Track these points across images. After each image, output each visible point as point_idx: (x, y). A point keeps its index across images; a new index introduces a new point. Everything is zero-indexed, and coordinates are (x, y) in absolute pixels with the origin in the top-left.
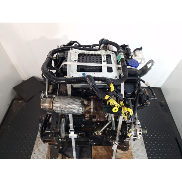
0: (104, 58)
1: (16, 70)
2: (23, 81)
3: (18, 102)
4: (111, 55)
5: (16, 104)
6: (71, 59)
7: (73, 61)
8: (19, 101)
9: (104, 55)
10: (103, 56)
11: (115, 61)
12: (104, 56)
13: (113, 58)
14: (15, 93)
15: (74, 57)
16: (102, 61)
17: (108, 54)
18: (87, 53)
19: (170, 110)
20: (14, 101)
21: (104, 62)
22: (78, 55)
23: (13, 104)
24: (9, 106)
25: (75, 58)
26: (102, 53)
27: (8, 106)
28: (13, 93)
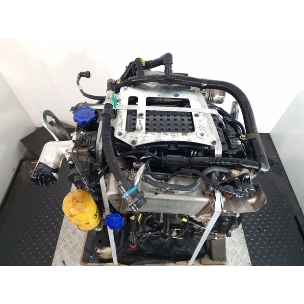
0: (141, 122)
1: (25, 110)
2: (37, 128)
3: (30, 163)
4: (124, 131)
5: (26, 167)
6: (206, 119)
7: (200, 115)
8: (32, 163)
9: (139, 131)
10: (142, 128)
11: (119, 117)
12: (139, 128)
13: (122, 123)
14: (25, 149)
15: (201, 123)
16: (144, 116)
17: (130, 134)
18: (176, 134)
19: (285, 171)
20: (24, 163)
21: (141, 115)
22: (196, 129)
23: (22, 167)
24: (15, 170)
25: (200, 121)
26: (145, 135)
27: (13, 171)
28: (21, 150)
